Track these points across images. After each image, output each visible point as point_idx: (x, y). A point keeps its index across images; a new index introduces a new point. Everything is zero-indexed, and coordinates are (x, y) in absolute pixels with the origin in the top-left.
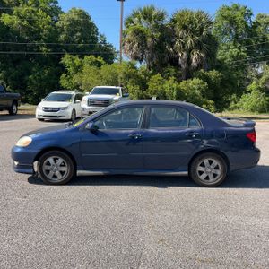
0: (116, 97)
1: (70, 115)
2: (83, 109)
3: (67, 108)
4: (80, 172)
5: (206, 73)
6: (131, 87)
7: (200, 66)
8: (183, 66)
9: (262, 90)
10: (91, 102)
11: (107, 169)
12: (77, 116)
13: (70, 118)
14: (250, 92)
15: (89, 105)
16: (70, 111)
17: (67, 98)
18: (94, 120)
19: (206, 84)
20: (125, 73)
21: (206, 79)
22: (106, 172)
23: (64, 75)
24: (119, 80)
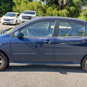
0: (34, 16)
1: (15, 22)
2: (20, 20)
3: (14, 19)
4: (11, 64)
5: (69, 8)
6: (39, 12)
7: (67, 4)
8: (60, 4)
9: (85, 15)
10: (24, 17)
11: (29, 62)
12: (18, 23)
13: (15, 24)
14: (81, 16)
15: (23, 19)
16: (15, 21)
17: (14, 15)
18: (20, 29)
19: (69, 12)
20: (37, 6)
21: (69, 10)
22: (28, 64)
23: (14, 6)
24: (35, 9)
